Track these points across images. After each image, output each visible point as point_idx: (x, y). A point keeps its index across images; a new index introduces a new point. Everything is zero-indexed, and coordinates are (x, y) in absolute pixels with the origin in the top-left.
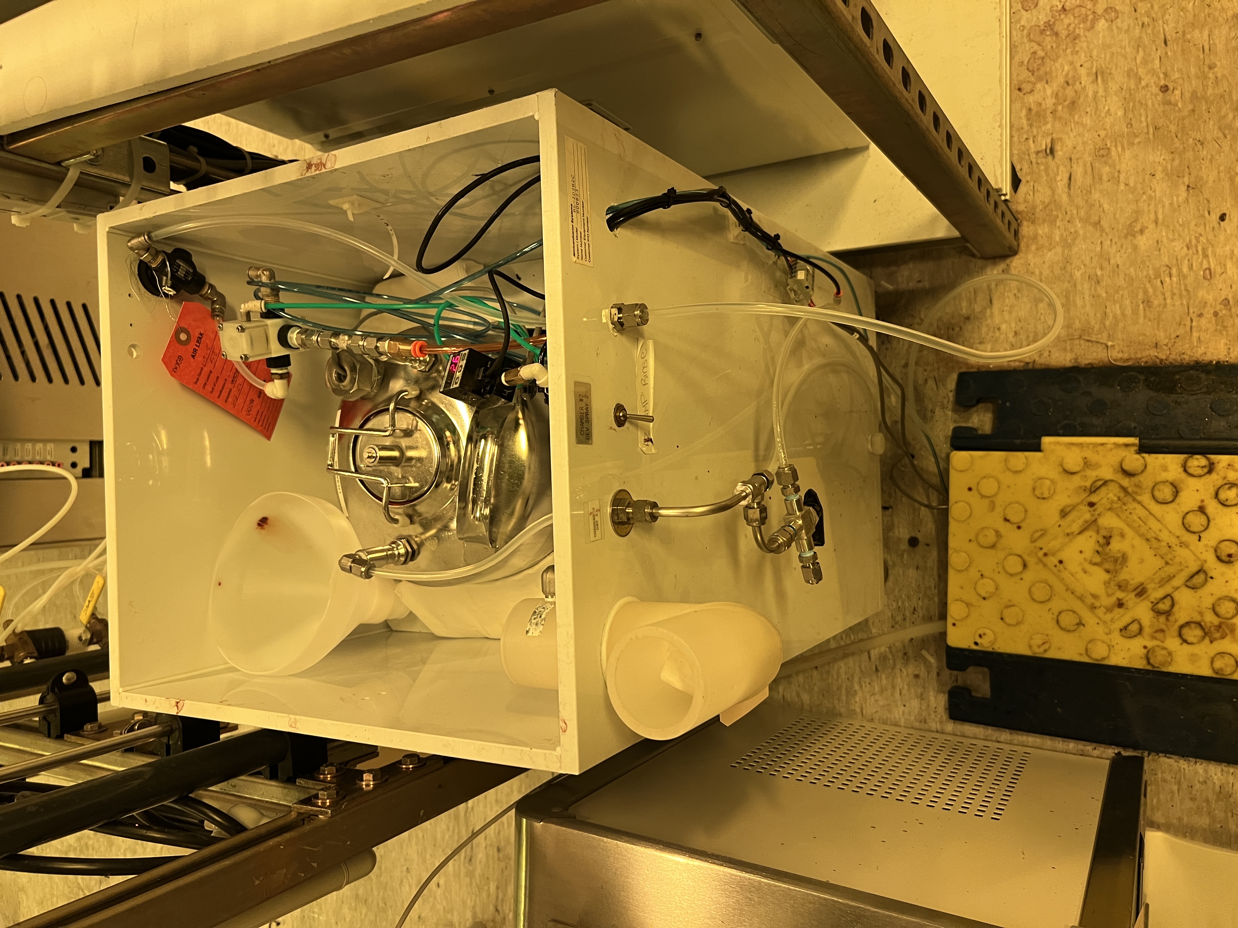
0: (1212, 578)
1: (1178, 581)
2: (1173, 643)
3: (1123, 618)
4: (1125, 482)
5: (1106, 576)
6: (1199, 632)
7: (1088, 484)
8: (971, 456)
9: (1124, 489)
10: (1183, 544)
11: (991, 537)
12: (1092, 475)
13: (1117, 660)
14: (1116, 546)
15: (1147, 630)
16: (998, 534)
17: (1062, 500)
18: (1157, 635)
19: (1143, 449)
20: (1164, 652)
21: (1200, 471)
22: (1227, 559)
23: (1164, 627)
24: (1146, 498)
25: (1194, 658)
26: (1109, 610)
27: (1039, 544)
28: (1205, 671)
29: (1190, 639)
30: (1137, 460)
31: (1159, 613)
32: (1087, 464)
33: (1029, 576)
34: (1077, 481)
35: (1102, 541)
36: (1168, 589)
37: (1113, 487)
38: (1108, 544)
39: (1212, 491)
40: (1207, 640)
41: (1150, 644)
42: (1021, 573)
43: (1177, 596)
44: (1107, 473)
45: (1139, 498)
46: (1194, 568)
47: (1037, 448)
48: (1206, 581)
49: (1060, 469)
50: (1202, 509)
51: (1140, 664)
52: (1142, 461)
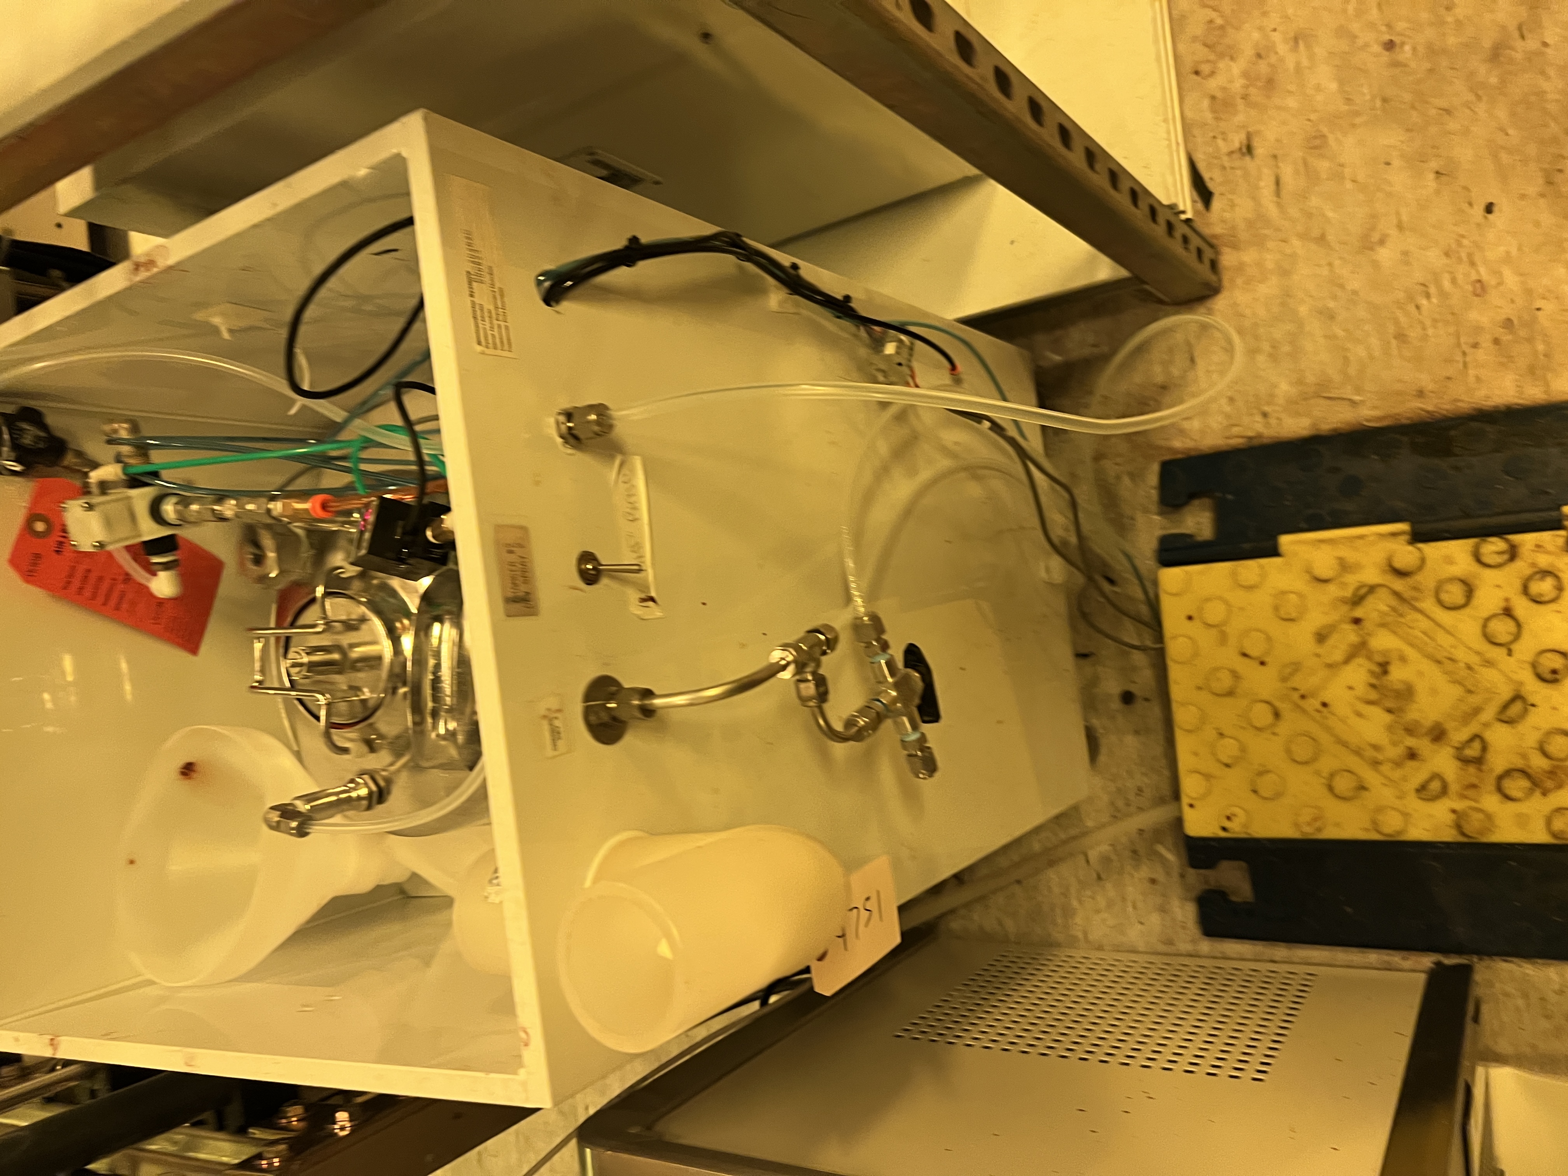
0: (1533, 705)
1: (1488, 714)
2: (1491, 802)
3: (1418, 774)
4: (1399, 585)
5: (1388, 718)
6: (1524, 783)
7: (1348, 593)
8: (1187, 572)
9: (1397, 594)
10: (1489, 663)
11: (1226, 681)
12: (1353, 580)
13: (1418, 832)
14: (1398, 674)
15: (1454, 787)
16: (1235, 675)
17: (1316, 619)
18: (1470, 793)
19: (1418, 537)
20: (1480, 816)
21: (1499, 559)
22: (1549, 676)
23: (1474, 780)
24: (1428, 605)
25: (1522, 820)
26: (1398, 764)
27: (1290, 684)
28: (1540, 836)
29: (1514, 793)
30: (1410, 552)
31: (1466, 761)
32: (1344, 566)
33: (1284, 728)
34: (1333, 590)
35: (1377, 669)
36: (1473, 728)
37: (1382, 593)
38: (1385, 672)
39: (1518, 584)
40: (1538, 794)
41: (1459, 805)
42: (1273, 725)
43: (1488, 735)
44: (1371, 575)
45: (1417, 604)
46: (1506, 693)
47: (1274, 552)
48: (1525, 711)
49: (1307, 577)
50: (1508, 612)
51: (1448, 835)
52: (1417, 554)
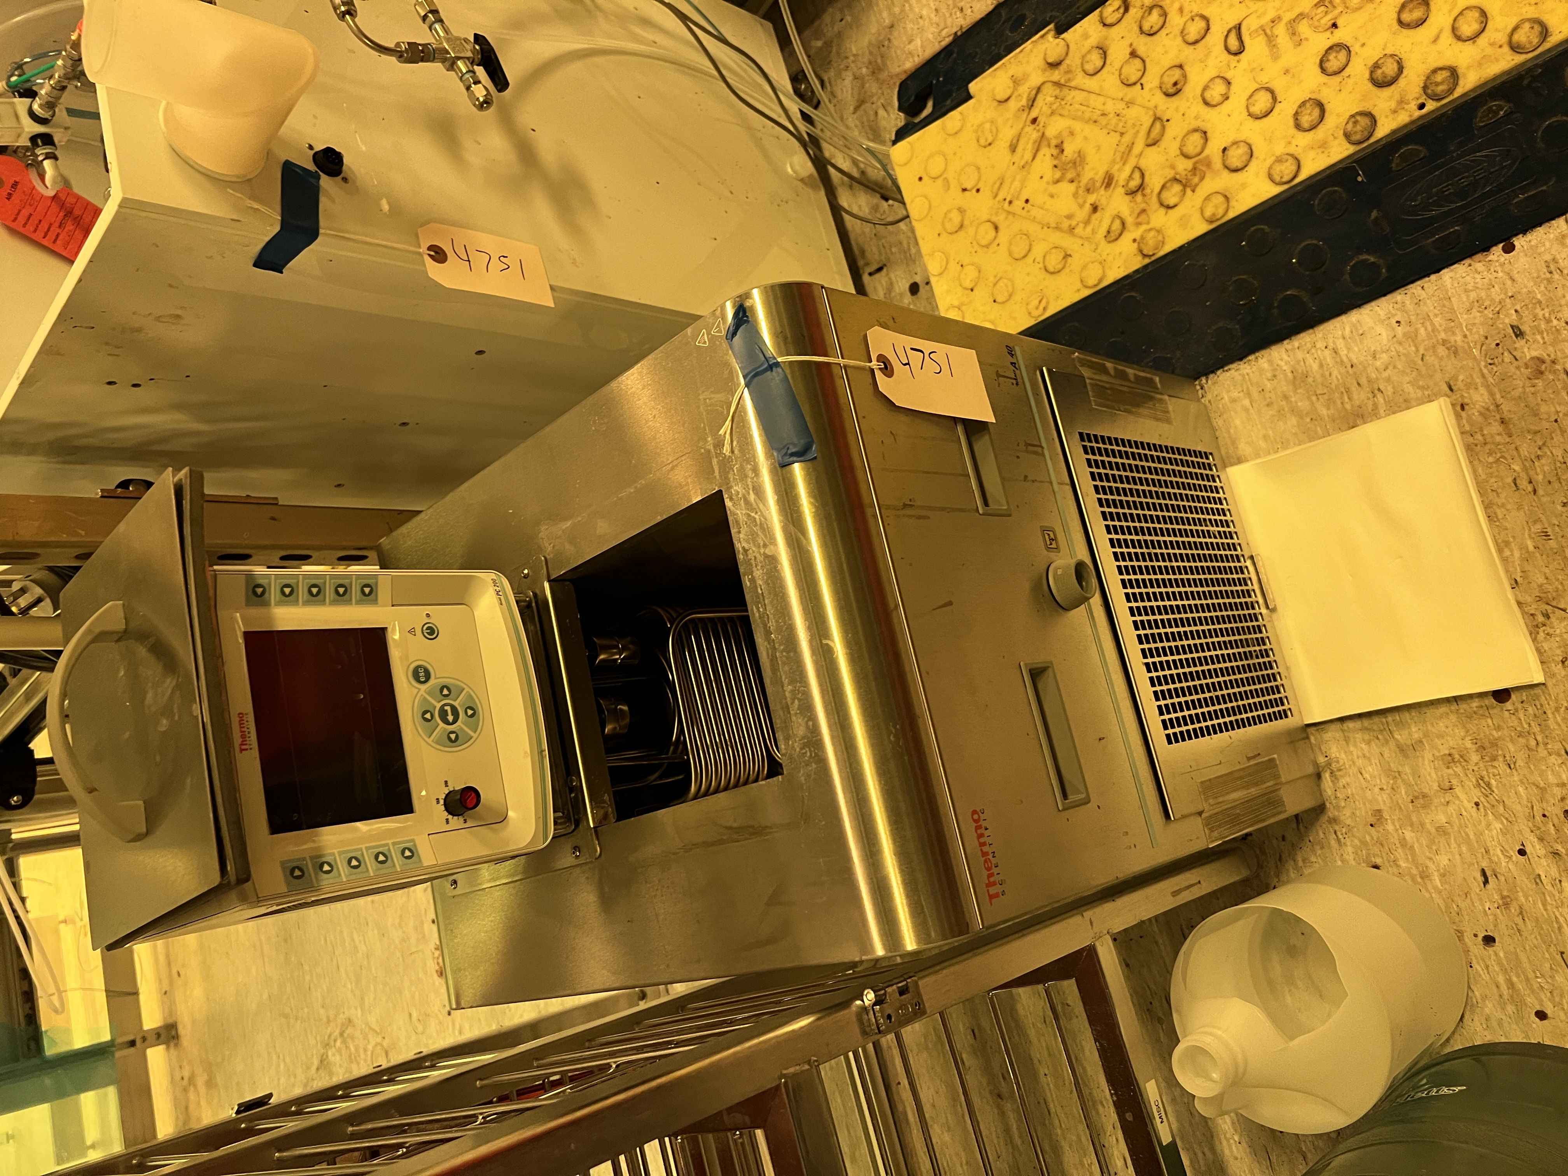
0: (1168, 120)
1: (1139, 146)
2: (1158, 218)
3: (1103, 221)
4: (1056, 75)
5: (1072, 187)
6: (1177, 188)
7: (1024, 102)
8: (908, 142)
9: (1057, 84)
10: (1129, 104)
11: (956, 217)
12: (1025, 90)
13: (1115, 273)
14: (1070, 149)
15: (1130, 220)
16: (961, 210)
17: (1007, 134)
18: (1143, 218)
19: (1061, 30)
20: (1152, 233)
21: (1118, 15)
22: (1172, 90)
23: (1143, 206)
24: (1080, 80)
25: (1184, 221)
26: (1087, 222)
27: (1001, 197)
28: (1201, 228)
29: (1172, 202)
30: (1057, 45)
31: (1132, 193)
32: (1016, 82)
33: (1004, 237)
34: (1013, 105)
35: (1055, 152)
36: (1132, 162)
37: (1048, 90)
38: (1063, 151)
39: (1136, 29)
40: (1188, 191)
41: (1137, 233)
42: (995, 238)
43: (1143, 164)
44: (1036, 79)
45: (1073, 84)
46: (1147, 121)
47: (969, 97)
48: (1163, 127)
49: (995, 103)
50: (1133, 54)
51: (1137, 263)
52: (1062, 43)
